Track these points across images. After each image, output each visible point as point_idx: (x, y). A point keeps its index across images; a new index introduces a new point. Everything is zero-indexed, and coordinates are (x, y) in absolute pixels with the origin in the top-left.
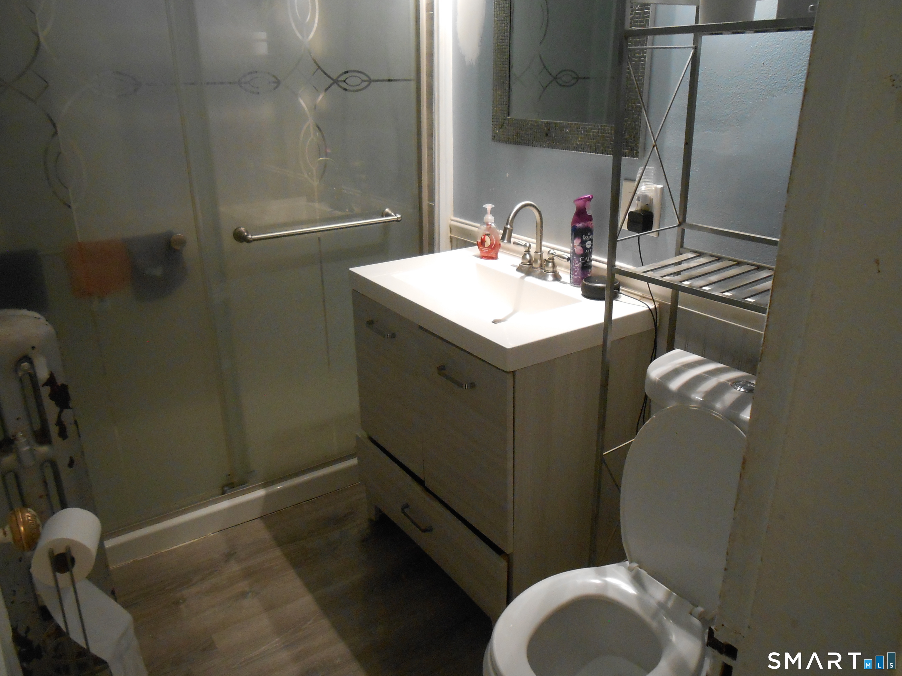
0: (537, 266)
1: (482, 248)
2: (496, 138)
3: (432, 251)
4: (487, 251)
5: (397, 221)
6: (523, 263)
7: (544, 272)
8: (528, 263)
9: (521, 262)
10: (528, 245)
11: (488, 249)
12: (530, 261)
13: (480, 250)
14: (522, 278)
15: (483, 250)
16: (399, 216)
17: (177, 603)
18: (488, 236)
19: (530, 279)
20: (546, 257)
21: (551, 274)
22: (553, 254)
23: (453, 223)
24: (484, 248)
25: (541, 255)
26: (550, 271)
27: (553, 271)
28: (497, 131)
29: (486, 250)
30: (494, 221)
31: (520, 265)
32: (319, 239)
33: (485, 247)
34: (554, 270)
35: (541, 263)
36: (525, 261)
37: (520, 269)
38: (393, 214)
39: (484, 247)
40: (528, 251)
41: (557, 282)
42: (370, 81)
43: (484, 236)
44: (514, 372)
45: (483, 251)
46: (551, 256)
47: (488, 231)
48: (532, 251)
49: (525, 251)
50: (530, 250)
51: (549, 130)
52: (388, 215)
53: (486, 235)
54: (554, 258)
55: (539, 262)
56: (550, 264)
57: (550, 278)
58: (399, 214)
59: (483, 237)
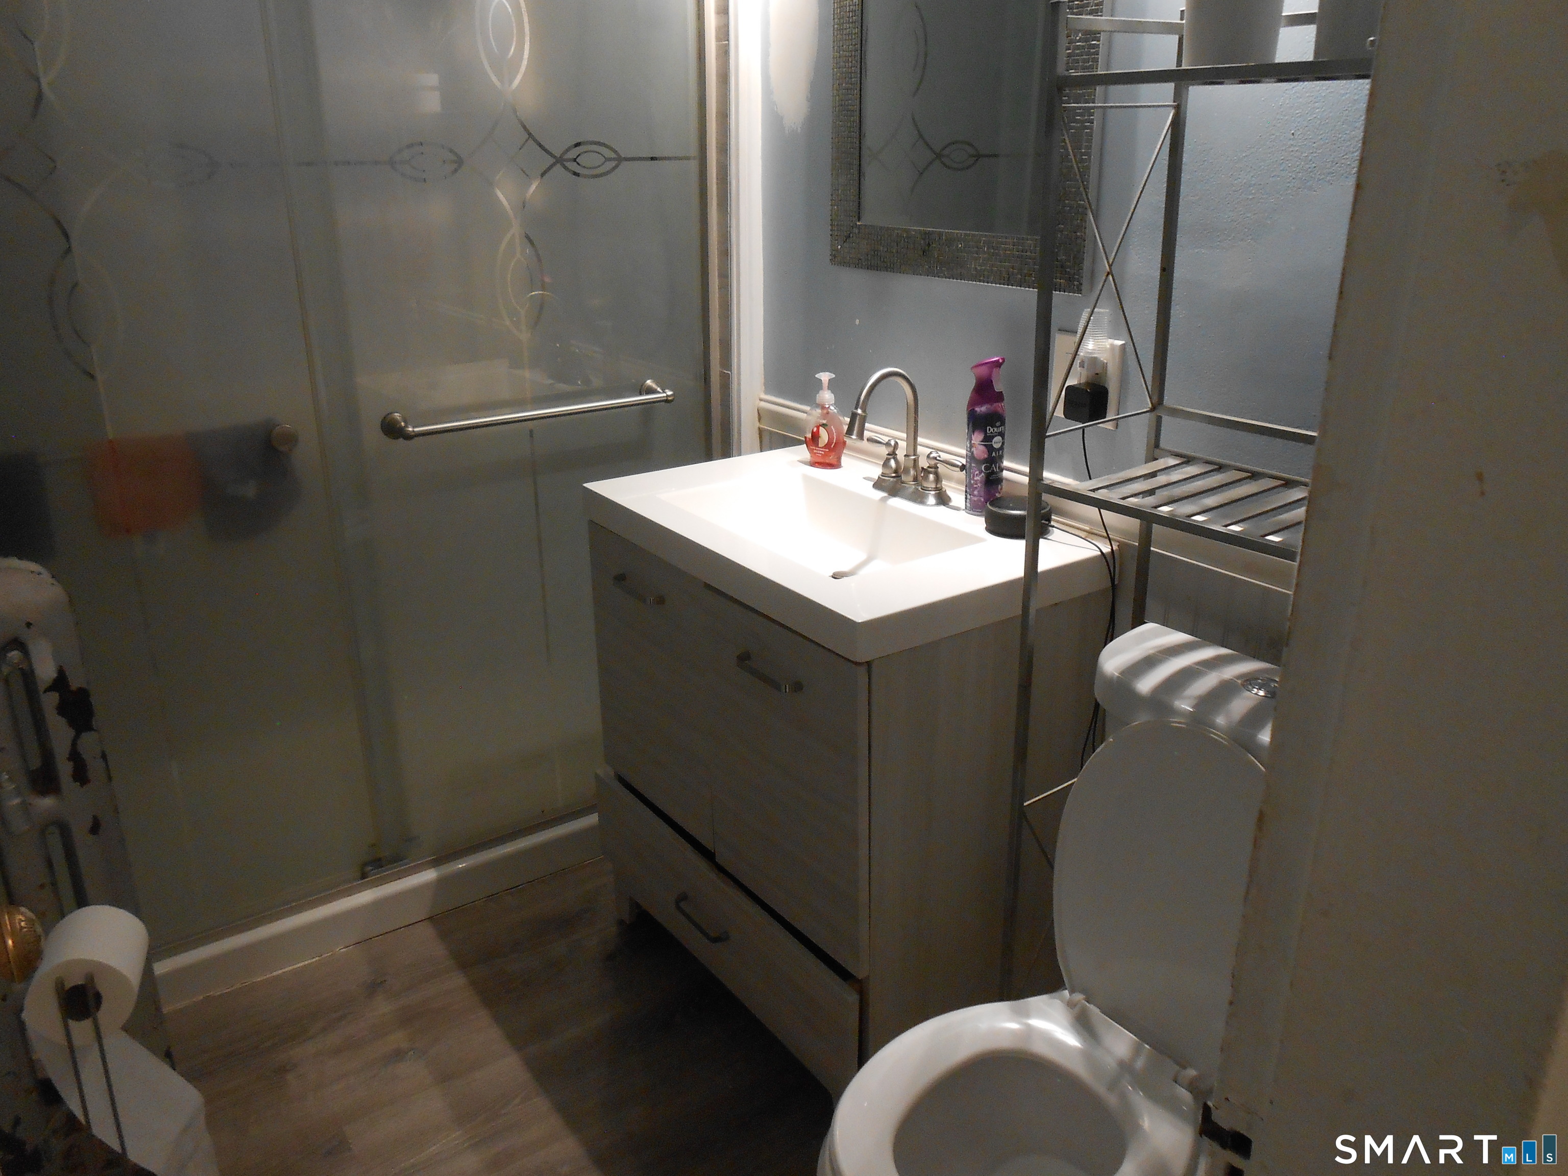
0: (908, 479)
1: (814, 448)
2: (837, 259)
3: (726, 453)
4: (823, 453)
5: (666, 401)
6: (885, 474)
7: (920, 489)
8: (894, 475)
9: (881, 473)
10: (893, 443)
11: (824, 450)
12: (896, 471)
13: (811, 451)
14: (883, 500)
15: (815, 451)
16: (669, 393)
17: (282, 1070)
18: (824, 428)
19: (897, 503)
20: (923, 463)
21: (933, 492)
22: (935, 458)
23: (763, 404)
24: (817, 449)
25: (915, 460)
26: (930, 489)
27: (936, 489)
28: (839, 247)
29: (821, 452)
30: (834, 402)
31: (879, 477)
32: (531, 431)
33: (820, 446)
34: (938, 486)
35: (915, 473)
36: (887, 471)
37: (878, 485)
38: (659, 389)
39: (819, 447)
40: (893, 454)
41: (942, 508)
42: (620, 160)
43: (818, 427)
44: (869, 664)
45: (816, 453)
46: (933, 462)
47: (824, 420)
48: (901, 454)
49: (887, 453)
50: (897, 453)
51: (929, 245)
52: (650, 391)
53: (820, 425)
54: (938, 465)
55: (912, 472)
56: (931, 477)
57: (932, 500)
58: (671, 390)
59: (815, 430)
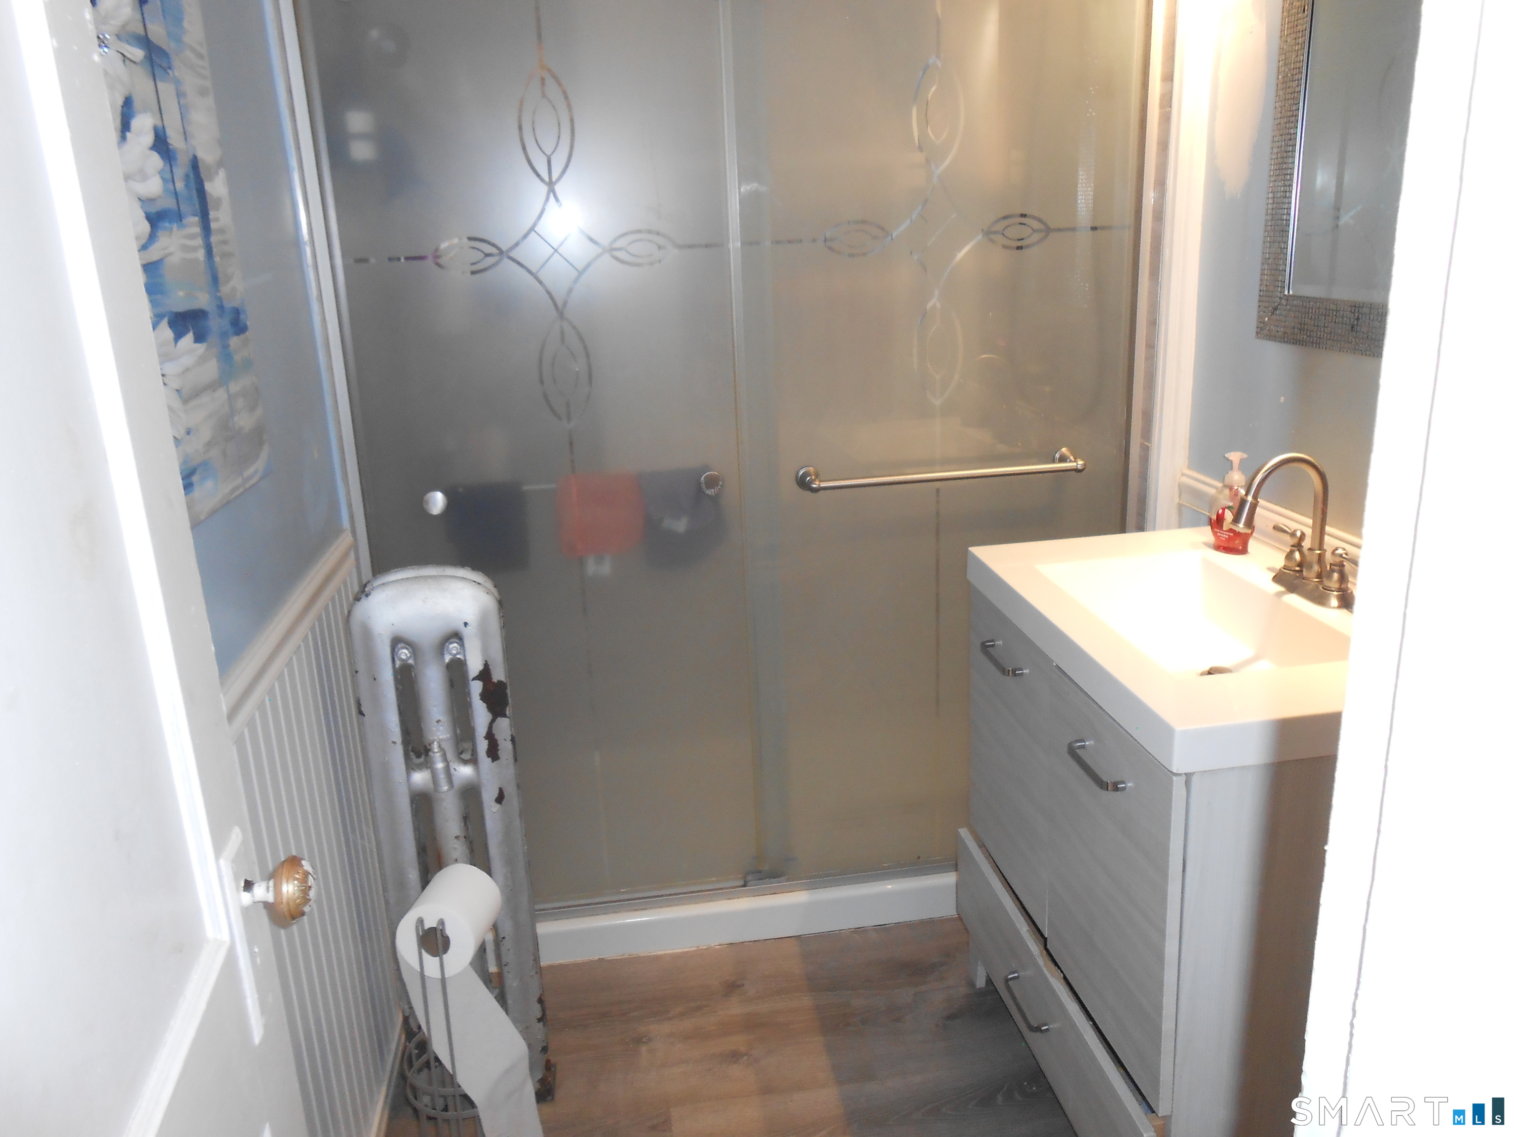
0: (1311, 574)
1: (1218, 531)
2: (1264, 332)
4: (1227, 537)
5: (1077, 470)
6: (1286, 566)
7: (1321, 588)
8: (1298, 569)
9: (1283, 565)
10: (1299, 534)
11: (1228, 533)
12: (1300, 565)
13: (1215, 534)
14: (1279, 595)
15: (1219, 534)
16: (1080, 462)
17: (639, 1040)
18: (1230, 510)
19: (1295, 600)
20: (1329, 558)
21: (1335, 593)
22: (1341, 556)
23: (1185, 480)
24: (1221, 532)
25: (1320, 555)
26: (1333, 589)
27: (1339, 590)
28: (1267, 319)
29: (1225, 536)
30: (1244, 484)
31: (1280, 569)
32: (938, 490)
33: (1224, 529)
34: (1343, 586)
35: (1320, 570)
36: (1289, 564)
37: (1278, 578)
38: (1072, 458)
39: (1222, 530)
40: (1298, 546)
41: (1345, 611)
42: (1048, 230)
43: (1224, 509)
44: (1188, 776)
45: (1219, 536)
46: (1338, 559)
47: (1231, 502)
48: (1307, 544)
49: (1292, 544)
50: (1303, 544)
51: (1358, 319)
52: (1063, 459)
53: (1226, 508)
54: (1345, 563)
55: (1316, 568)
56: (1336, 576)
57: (1334, 602)
58: (1082, 460)
59: (1220, 511)
